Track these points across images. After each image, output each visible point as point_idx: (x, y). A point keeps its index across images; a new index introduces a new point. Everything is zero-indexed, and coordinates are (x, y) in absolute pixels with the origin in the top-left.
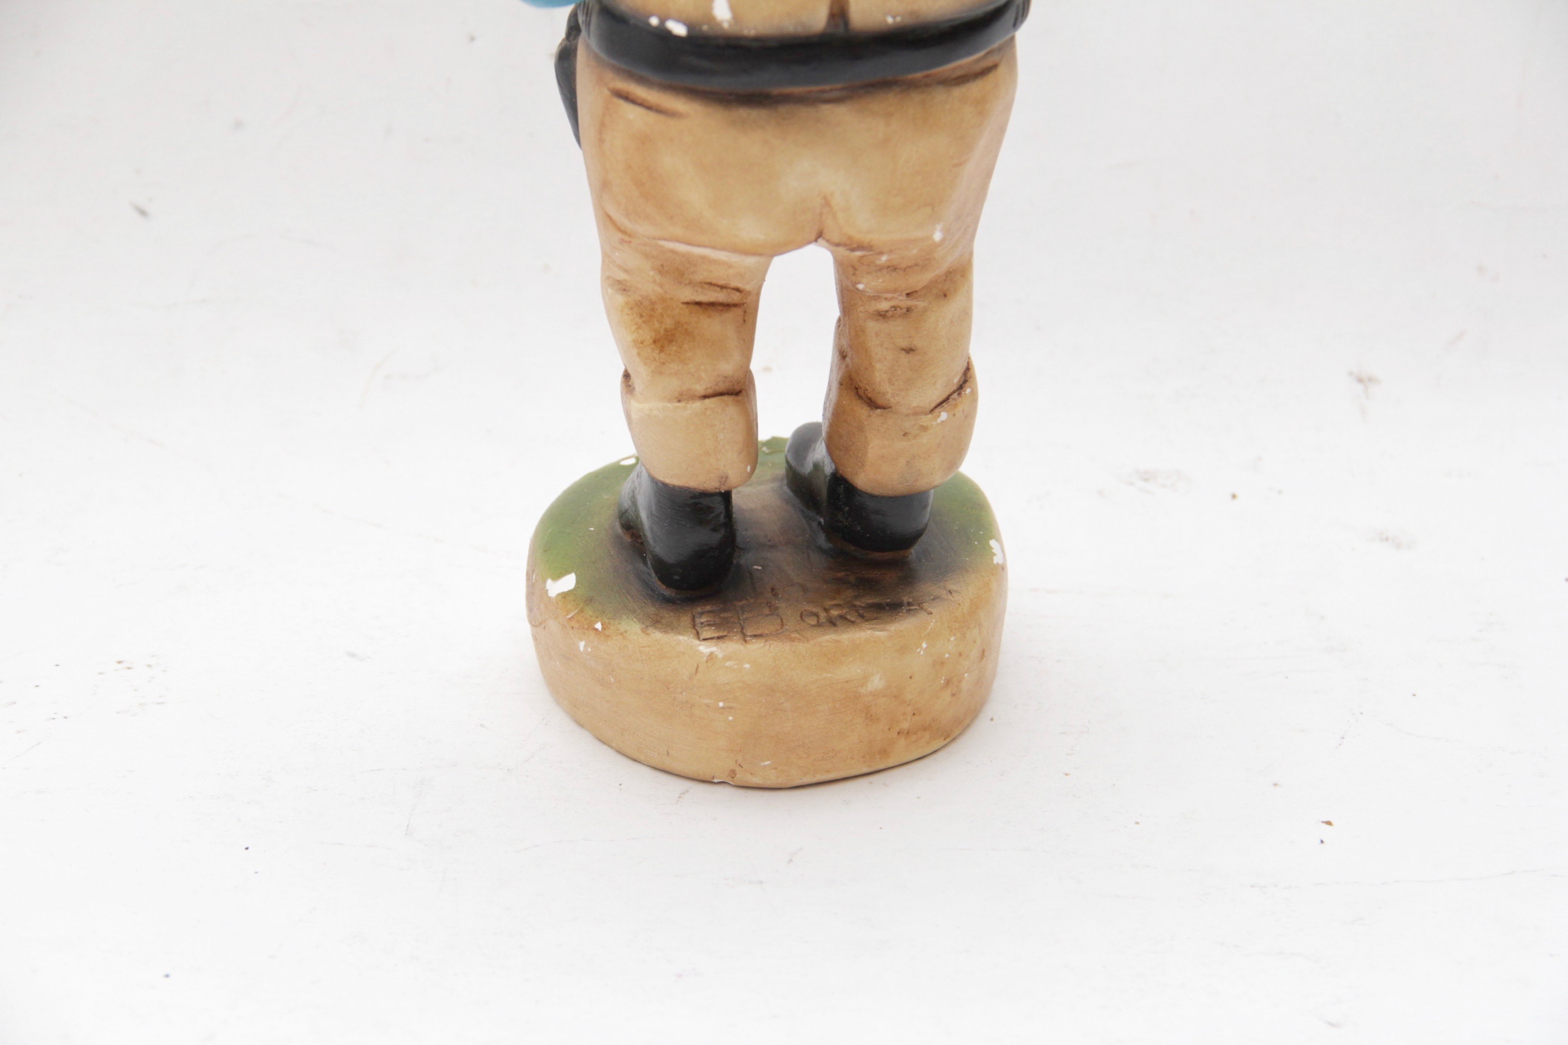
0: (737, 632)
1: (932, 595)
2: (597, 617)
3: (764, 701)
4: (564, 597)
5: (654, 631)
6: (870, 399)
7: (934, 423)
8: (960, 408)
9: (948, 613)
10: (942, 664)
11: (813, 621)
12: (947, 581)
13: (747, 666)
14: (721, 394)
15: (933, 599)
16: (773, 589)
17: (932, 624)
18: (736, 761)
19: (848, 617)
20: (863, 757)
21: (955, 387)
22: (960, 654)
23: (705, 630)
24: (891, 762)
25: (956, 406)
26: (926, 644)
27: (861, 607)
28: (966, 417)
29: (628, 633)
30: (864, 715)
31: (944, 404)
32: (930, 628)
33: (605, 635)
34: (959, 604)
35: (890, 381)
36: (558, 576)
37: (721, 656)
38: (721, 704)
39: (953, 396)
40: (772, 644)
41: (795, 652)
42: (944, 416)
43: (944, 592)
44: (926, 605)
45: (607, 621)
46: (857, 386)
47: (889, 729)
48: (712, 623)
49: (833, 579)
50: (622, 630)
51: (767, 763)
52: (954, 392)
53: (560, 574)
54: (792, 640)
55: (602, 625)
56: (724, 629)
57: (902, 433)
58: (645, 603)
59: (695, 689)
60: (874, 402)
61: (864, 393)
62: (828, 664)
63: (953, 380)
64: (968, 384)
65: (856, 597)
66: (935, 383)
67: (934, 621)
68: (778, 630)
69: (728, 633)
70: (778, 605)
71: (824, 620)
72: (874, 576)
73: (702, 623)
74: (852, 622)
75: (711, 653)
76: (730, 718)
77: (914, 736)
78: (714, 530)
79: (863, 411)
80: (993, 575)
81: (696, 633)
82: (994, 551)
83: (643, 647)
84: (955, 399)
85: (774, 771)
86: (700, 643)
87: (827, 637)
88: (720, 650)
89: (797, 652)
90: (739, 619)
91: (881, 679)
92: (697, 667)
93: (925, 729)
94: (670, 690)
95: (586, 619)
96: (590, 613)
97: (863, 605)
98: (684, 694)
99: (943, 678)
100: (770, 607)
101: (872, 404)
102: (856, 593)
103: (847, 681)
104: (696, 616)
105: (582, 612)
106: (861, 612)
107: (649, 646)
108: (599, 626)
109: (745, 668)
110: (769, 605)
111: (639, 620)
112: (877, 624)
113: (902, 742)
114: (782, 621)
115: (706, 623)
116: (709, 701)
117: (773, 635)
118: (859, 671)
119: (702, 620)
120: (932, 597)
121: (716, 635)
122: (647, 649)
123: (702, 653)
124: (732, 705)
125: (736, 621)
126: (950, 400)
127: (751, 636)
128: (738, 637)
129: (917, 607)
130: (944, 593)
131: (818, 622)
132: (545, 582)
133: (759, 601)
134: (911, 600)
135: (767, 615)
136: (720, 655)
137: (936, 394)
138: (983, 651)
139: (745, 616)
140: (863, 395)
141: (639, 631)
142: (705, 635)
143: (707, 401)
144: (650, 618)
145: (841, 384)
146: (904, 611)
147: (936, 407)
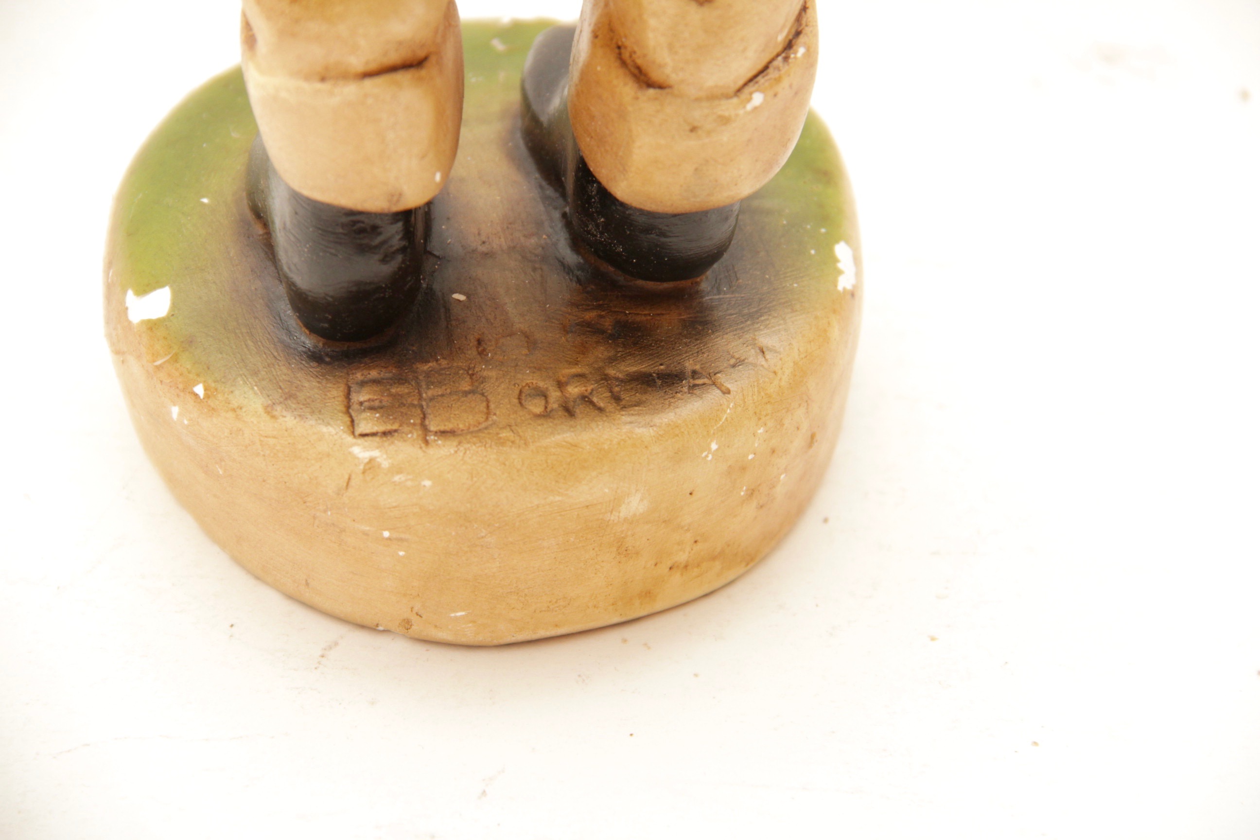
0: (414, 424)
1: (733, 357)
2: (198, 375)
3: (453, 533)
4: (151, 329)
5: (285, 413)
6: (639, 68)
7: (741, 112)
8: (785, 83)
9: (756, 390)
10: (743, 469)
11: (536, 406)
12: (759, 329)
13: (427, 483)
14: (393, 69)
15: (734, 366)
16: (479, 342)
17: (729, 411)
18: (412, 608)
19: (595, 400)
20: (613, 604)
21: (780, 48)
22: (773, 451)
23: (365, 419)
24: (658, 607)
25: (778, 80)
26: (716, 444)
27: (617, 379)
28: (796, 93)
29: (244, 410)
30: (615, 549)
31: (759, 78)
32: (724, 418)
33: (209, 406)
34: (775, 373)
35: (671, 47)
36: (143, 290)
37: (387, 466)
38: (386, 534)
39: (775, 63)
40: (469, 449)
41: (505, 464)
42: (758, 98)
43: (753, 351)
44: (721, 378)
45: (213, 385)
46: (620, 43)
47: (656, 565)
48: (377, 403)
49: (577, 324)
50: (235, 404)
51: (459, 614)
52: (778, 55)
53: (148, 285)
54: (502, 443)
55: (206, 390)
56: (395, 419)
57: (687, 128)
58: (275, 357)
59: (346, 510)
60: (646, 75)
61: (631, 56)
62: (557, 482)
63: (777, 38)
64: (802, 39)
65: (612, 360)
66: (745, 50)
67: (731, 405)
68: (479, 423)
69: (401, 425)
70: (485, 373)
71: (555, 406)
72: (644, 318)
73: (361, 403)
74: (600, 410)
75: (371, 460)
76: (401, 553)
77: (696, 570)
78: (384, 260)
79: (626, 89)
80: (834, 311)
81: (349, 423)
82: (840, 266)
83: (266, 437)
84: (778, 69)
85: (470, 625)
86: (354, 441)
87: (558, 438)
88: (385, 456)
89: (507, 463)
90: (421, 398)
91: (642, 500)
92: (349, 479)
93: (714, 558)
94: (308, 504)
95: (181, 374)
96: (189, 366)
97: (620, 376)
98: (329, 513)
99: (745, 488)
100: (471, 376)
101: (642, 77)
102: (612, 353)
103: (587, 506)
104: (354, 388)
105: (176, 361)
106: (617, 389)
107: (274, 437)
108: (199, 390)
109: (424, 486)
110: (470, 372)
111: (262, 389)
112: (639, 415)
113: (677, 578)
114: (488, 407)
115: (366, 404)
116: (368, 528)
117: (472, 432)
118: (607, 490)
119: (362, 399)
120: (732, 361)
121: (381, 428)
122: (272, 441)
123: (355, 458)
124: (403, 536)
125: (416, 402)
126: (770, 70)
127: (436, 433)
128: (415, 435)
129: (706, 381)
130: (751, 355)
131: (546, 408)
132: (125, 293)
133: (455, 364)
134: (697, 367)
135: (466, 393)
136: (385, 464)
137: (745, 67)
138: (813, 436)
139: (430, 393)
140: (629, 61)
141: (261, 410)
142: (364, 426)
143: (368, 83)
144: (281, 388)
145: (595, 36)
146: (685, 389)
147: (746, 84)
